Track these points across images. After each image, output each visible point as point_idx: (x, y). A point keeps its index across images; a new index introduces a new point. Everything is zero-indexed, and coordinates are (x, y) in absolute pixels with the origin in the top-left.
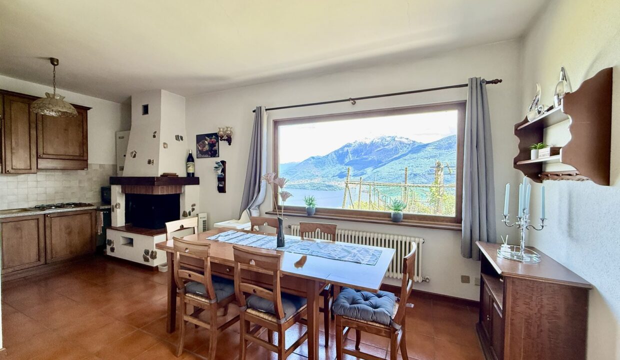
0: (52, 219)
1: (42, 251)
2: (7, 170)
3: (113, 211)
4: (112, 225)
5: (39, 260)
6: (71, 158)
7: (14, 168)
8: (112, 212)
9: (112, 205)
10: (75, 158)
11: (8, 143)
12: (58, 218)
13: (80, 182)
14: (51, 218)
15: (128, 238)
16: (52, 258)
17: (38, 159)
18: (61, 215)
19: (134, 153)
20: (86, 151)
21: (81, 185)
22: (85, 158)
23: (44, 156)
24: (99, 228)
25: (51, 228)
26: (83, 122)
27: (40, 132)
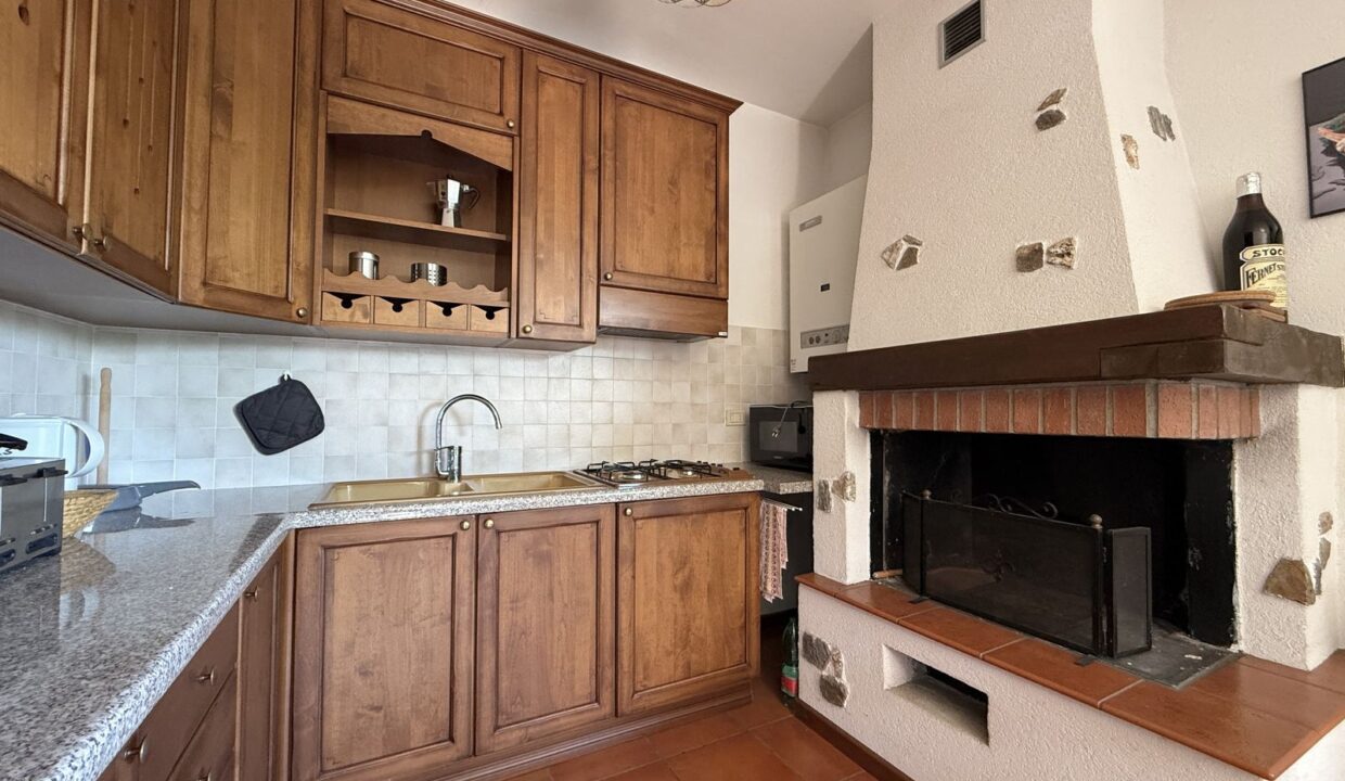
0: (639, 523)
1: (607, 656)
2: (521, 327)
3: (824, 506)
4: (817, 569)
5: (597, 700)
6: (685, 288)
7: (540, 318)
8: (817, 513)
9: (817, 477)
10: (696, 289)
11: (527, 222)
12: (655, 520)
13: (694, 388)
14: (635, 520)
15: (909, 658)
16: (635, 692)
17: (602, 288)
18: (665, 511)
19: (905, 246)
20: (724, 265)
21: (699, 400)
22: (721, 295)
23: (619, 278)
24: (770, 576)
25: (634, 560)
26: (716, 157)
27: (608, 188)
